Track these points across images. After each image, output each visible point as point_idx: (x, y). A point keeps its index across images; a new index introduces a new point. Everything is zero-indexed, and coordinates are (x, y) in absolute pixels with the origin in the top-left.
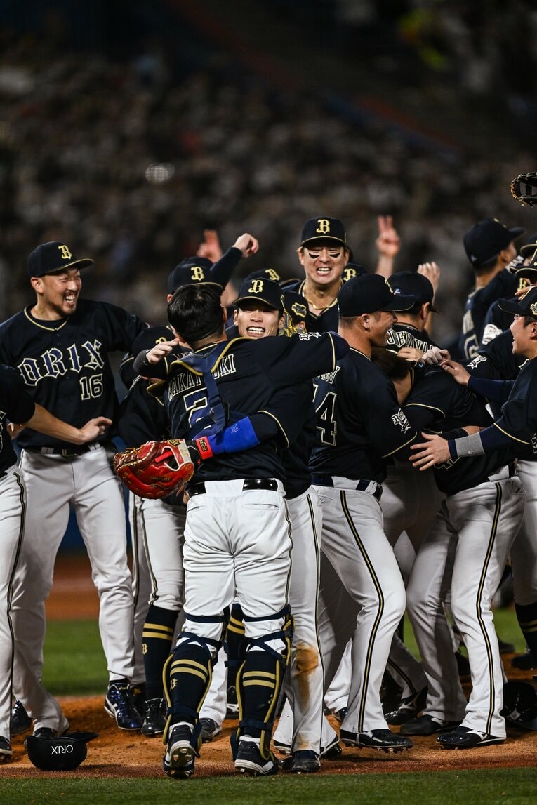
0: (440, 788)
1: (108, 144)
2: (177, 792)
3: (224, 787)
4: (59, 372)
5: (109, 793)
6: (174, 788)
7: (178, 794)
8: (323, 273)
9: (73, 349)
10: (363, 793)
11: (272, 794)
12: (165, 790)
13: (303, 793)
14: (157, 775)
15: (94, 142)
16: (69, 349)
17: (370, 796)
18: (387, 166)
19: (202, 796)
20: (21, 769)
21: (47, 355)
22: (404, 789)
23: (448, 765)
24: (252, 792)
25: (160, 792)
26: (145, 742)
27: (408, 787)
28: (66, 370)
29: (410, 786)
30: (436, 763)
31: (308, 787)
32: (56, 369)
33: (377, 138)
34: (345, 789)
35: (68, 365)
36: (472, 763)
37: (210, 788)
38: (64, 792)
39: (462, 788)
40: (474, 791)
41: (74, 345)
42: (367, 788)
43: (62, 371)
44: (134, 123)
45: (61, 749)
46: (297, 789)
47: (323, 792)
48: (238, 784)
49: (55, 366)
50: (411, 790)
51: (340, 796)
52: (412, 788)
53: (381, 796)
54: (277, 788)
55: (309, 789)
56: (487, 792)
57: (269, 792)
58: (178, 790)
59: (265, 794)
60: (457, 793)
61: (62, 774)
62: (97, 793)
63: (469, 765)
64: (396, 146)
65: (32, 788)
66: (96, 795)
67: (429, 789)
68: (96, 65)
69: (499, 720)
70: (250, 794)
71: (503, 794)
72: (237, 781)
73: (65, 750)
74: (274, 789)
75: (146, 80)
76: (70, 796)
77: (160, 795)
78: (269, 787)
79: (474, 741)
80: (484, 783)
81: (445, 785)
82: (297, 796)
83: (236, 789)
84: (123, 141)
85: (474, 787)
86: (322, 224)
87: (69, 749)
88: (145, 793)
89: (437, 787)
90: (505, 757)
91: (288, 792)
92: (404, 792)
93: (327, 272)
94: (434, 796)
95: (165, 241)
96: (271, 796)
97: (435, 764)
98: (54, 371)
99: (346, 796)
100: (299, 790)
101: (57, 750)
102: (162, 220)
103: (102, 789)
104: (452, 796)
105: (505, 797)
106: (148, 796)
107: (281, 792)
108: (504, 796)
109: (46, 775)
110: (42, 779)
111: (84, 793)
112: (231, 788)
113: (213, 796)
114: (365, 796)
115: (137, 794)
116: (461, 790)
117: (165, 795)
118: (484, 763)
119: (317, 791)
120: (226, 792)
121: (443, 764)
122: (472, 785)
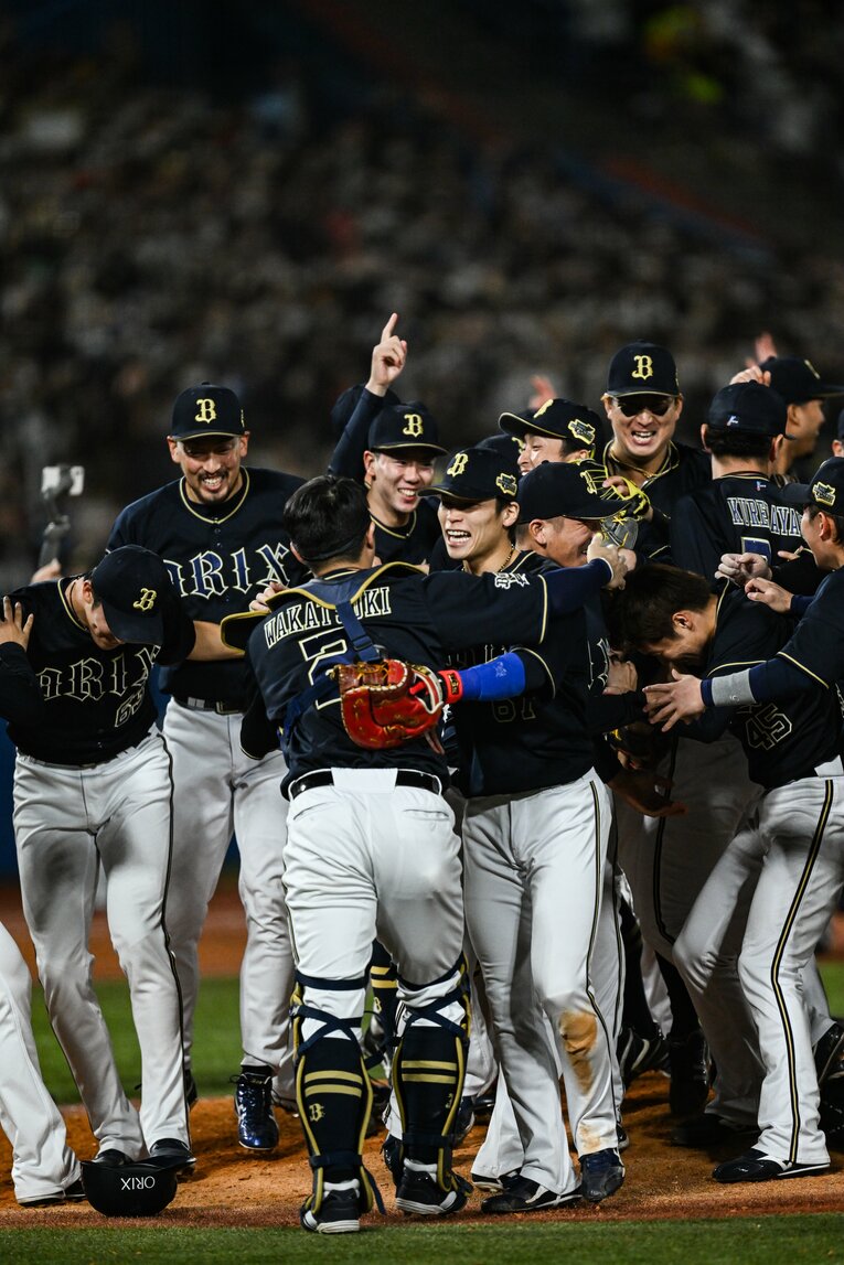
0: (730, 1244)
1: (211, 232)
2: (319, 1250)
3: (393, 1243)
4: (213, 590)
5: (212, 1252)
6: (312, 1244)
7: (320, 1254)
8: (641, 440)
9: (240, 556)
10: (610, 1252)
11: (466, 1252)
12: (299, 1247)
13: (516, 1252)
14: (288, 1223)
15: (188, 229)
16: (234, 555)
17: (622, 1257)
18: (646, 266)
19: (357, 1256)
20: (71, 1213)
21: (198, 560)
22: (674, 1245)
23: (744, 1208)
24: (435, 1250)
25: (291, 1250)
26: (268, 1171)
27: (681, 1243)
28: (226, 588)
29: (685, 1241)
30: (726, 1206)
31: (523, 1243)
32: (209, 585)
33: (632, 223)
34: (582, 1245)
35: (230, 579)
36: (782, 1205)
37: (370, 1244)
38: (141, 1250)
39: (765, 1243)
40: (785, 1249)
41: (243, 550)
42: (617, 1243)
43: (219, 588)
44: (251, 198)
45: (136, 1183)
46: (507, 1246)
47: (548, 1250)
48: (414, 1238)
49: (207, 580)
50: (685, 1247)
51: (574, 1255)
52: (687, 1244)
53: (639, 1256)
54: (475, 1244)
55: (525, 1246)
56: (805, 1250)
57: (462, 1250)
58: (320, 1246)
59: (456, 1253)
60: (758, 1251)
61: (138, 1222)
62: (193, 1252)
63: (777, 1208)
64: (661, 236)
65: (90, 1243)
66: (191, 1255)
67: (714, 1246)
68: (193, 109)
69: (813, 1138)
70: (434, 1254)
71: (830, 1253)
72: (413, 1233)
73: (143, 1183)
74: (470, 1246)
75: (272, 132)
76: (150, 1256)
77: (291, 1254)
78: (463, 1242)
79: (772, 1171)
80: (800, 1236)
81: (739, 1240)
82: (507, 1256)
83: (412, 1245)
84: (235, 228)
85: (784, 1243)
86: (640, 363)
87: (149, 1182)
88: (268, 1252)
89: (728, 1242)
90: (834, 1195)
91: (491, 1249)
92: (675, 1249)
93: (648, 439)
94: (722, 1256)
95: (300, 384)
96: (466, 1256)
97: (723, 1206)
98: (206, 588)
99: (584, 1257)
100: (510, 1248)
101: (130, 1184)
102: (296, 351)
103: (200, 1246)
104: (750, 1256)
105: (833, 1258)
106: (273, 1257)
107: (481, 1250)
108: (831, 1256)
109: (111, 1222)
110: (107, 1229)
111: (172, 1252)
112: (403, 1245)
113: (375, 1256)
114: (614, 1257)
115: (255, 1253)
116: (765, 1247)
117: (299, 1255)
118: (799, 1204)
119: (538, 1249)
120: (395, 1250)
121: (737, 1206)
122: (782, 1240)
